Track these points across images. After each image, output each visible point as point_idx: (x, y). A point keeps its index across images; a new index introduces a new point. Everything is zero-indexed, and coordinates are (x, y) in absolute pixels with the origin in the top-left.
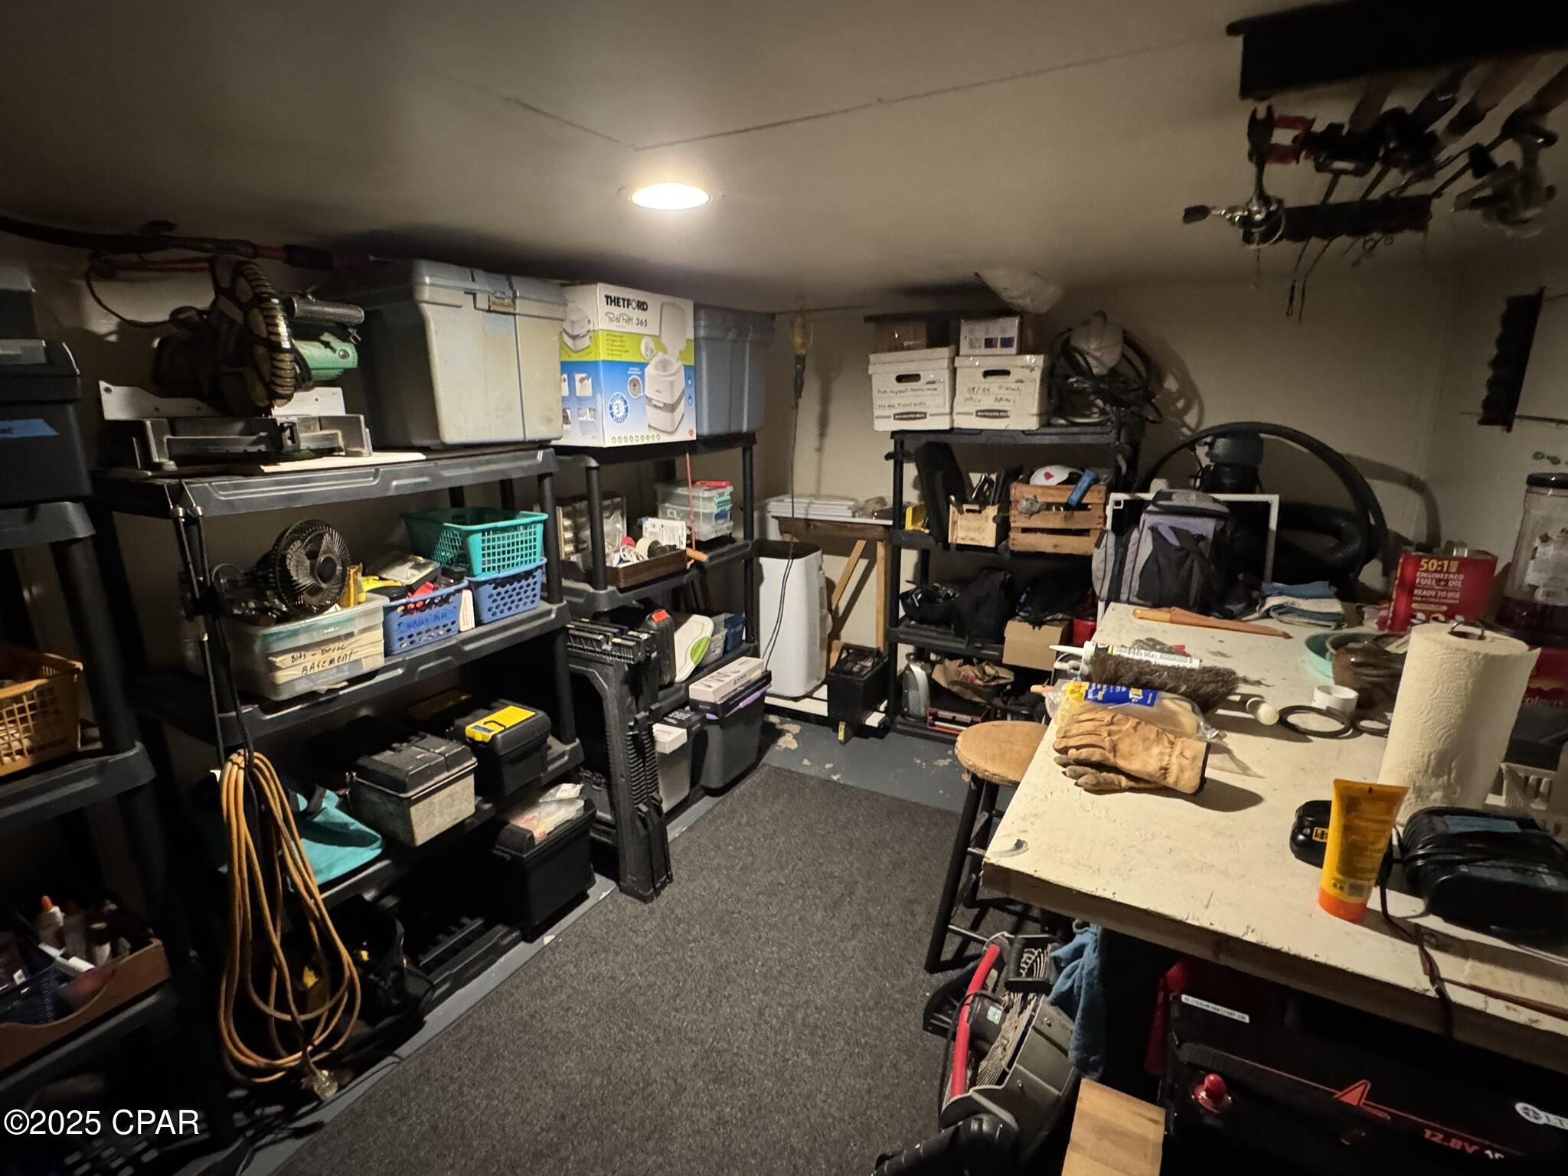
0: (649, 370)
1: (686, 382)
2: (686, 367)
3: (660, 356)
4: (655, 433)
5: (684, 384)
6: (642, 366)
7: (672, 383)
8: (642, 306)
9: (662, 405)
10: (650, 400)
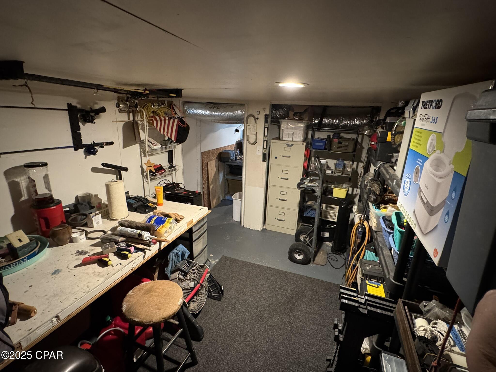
0: (427, 164)
1: (450, 193)
2: (456, 174)
3: (437, 154)
4: (415, 222)
5: (447, 194)
6: (425, 159)
7: (438, 184)
8: (439, 105)
9: (425, 201)
10: (421, 191)
